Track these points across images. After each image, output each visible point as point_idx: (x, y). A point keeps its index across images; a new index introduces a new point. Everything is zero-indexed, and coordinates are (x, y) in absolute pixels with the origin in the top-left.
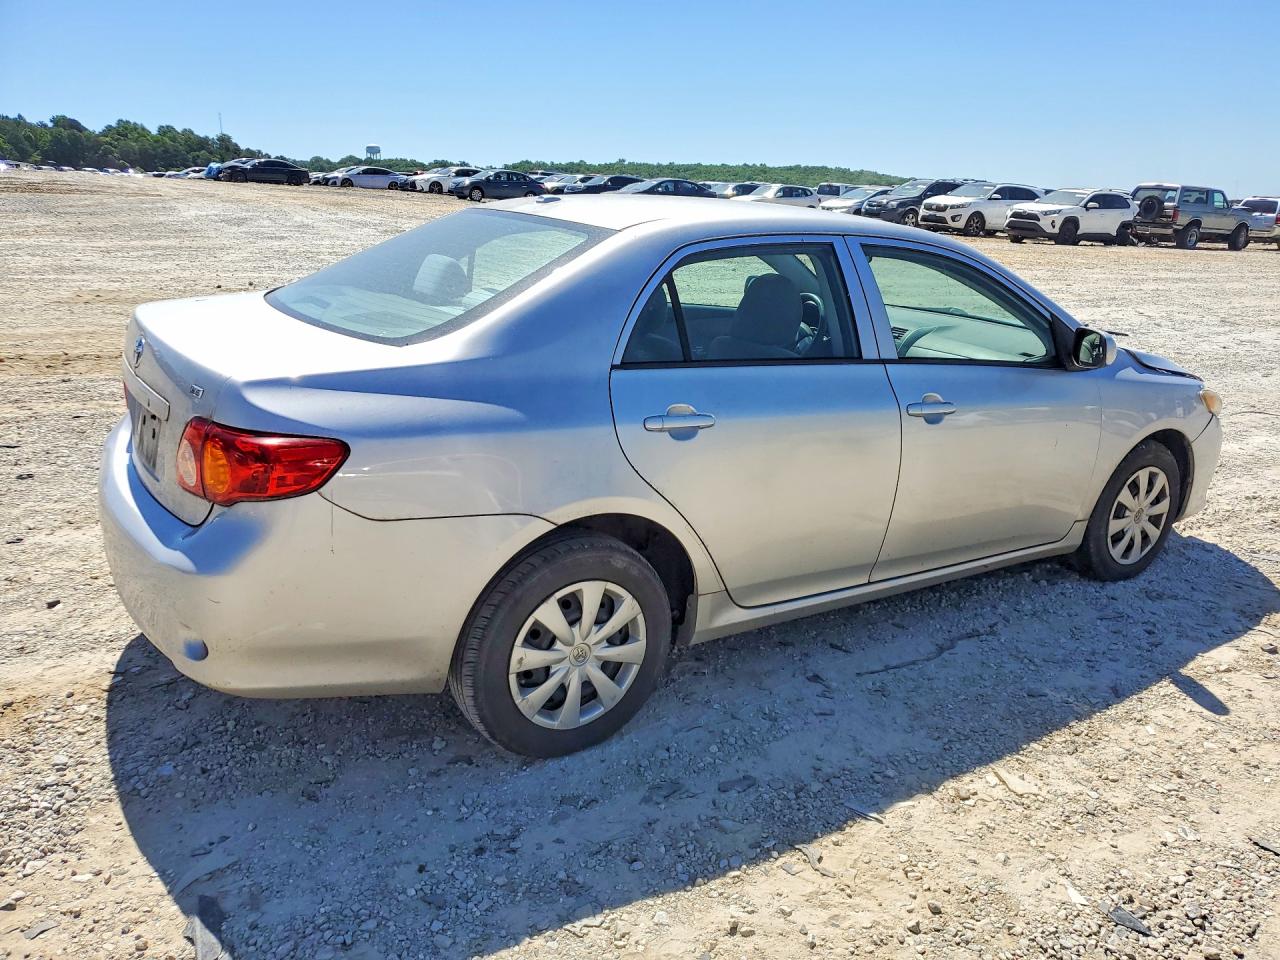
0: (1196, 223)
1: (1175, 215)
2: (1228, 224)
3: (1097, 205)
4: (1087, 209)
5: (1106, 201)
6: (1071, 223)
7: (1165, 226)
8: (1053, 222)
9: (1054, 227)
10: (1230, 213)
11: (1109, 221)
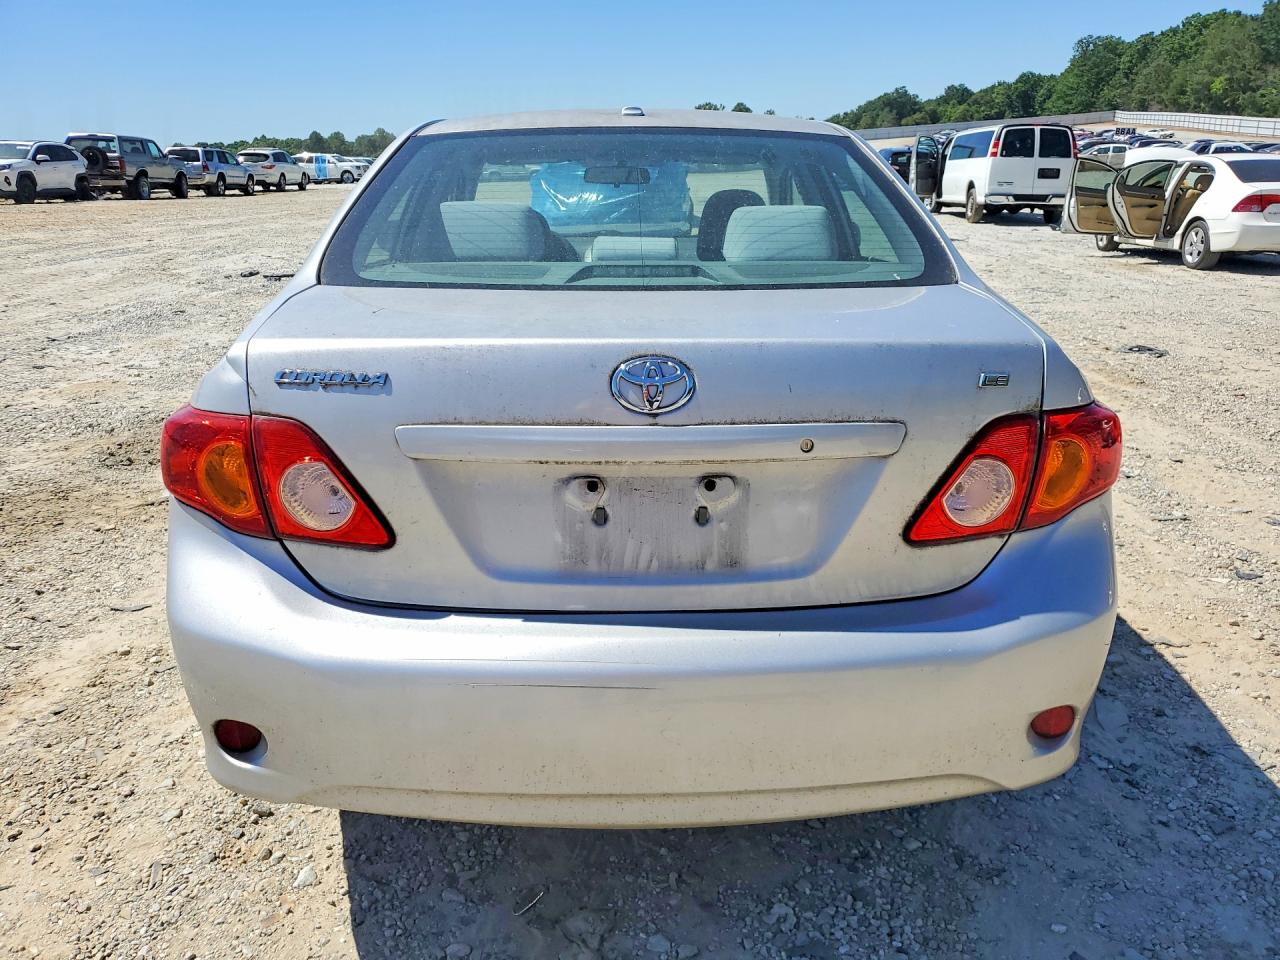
0: (143, 174)
1: (122, 167)
2: (168, 173)
3: (47, 157)
4: (38, 162)
5: (55, 153)
6: (26, 178)
7: (116, 177)
8: (7, 178)
9: (9, 184)
10: (167, 162)
11: (64, 175)
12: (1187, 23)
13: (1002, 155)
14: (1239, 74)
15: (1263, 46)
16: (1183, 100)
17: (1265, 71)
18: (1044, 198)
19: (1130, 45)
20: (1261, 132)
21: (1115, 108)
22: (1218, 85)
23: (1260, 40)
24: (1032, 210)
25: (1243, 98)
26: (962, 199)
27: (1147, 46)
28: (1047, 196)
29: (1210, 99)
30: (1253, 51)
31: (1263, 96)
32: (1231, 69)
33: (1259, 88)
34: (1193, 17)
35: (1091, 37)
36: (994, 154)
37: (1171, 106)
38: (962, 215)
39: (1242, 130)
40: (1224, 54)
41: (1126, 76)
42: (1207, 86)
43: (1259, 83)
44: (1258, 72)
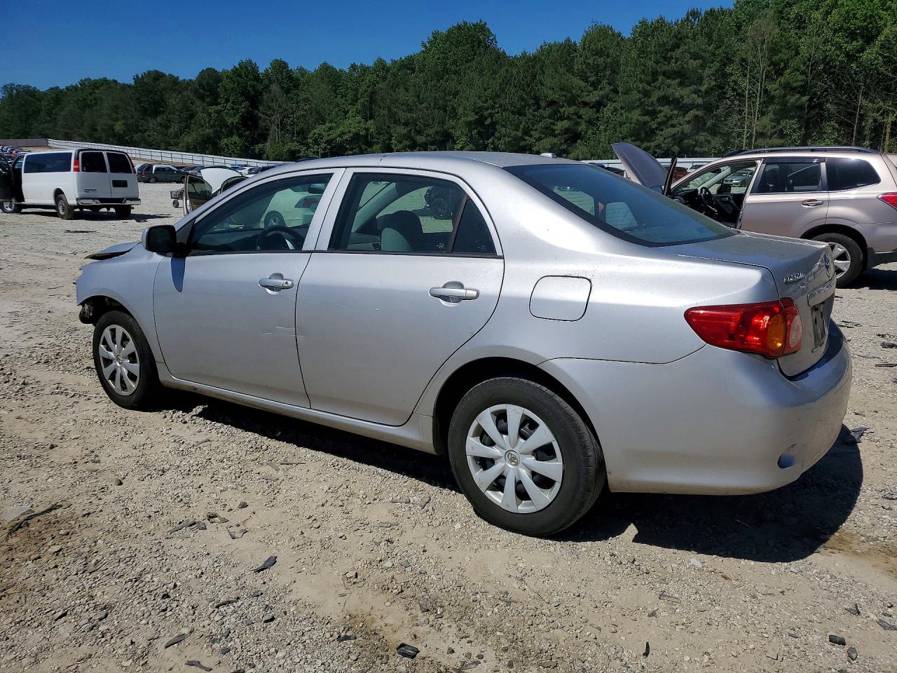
12: (83, 83)
13: (83, 171)
14: (130, 121)
15: (142, 105)
16: (96, 135)
17: (147, 120)
18: (120, 200)
19: (45, 94)
20: (153, 158)
21: (47, 137)
22: (119, 127)
23: (139, 101)
24: (108, 209)
25: (136, 137)
26: (51, 202)
27: (57, 96)
28: (122, 199)
29: (115, 136)
30: (136, 108)
31: (149, 136)
32: (124, 118)
33: (146, 131)
34: (86, 80)
35: (13, 84)
36: (77, 170)
37: (88, 138)
38: (55, 215)
39: (142, 157)
40: (117, 107)
41: (49, 115)
42: (112, 127)
43: (145, 127)
44: (143, 121)
